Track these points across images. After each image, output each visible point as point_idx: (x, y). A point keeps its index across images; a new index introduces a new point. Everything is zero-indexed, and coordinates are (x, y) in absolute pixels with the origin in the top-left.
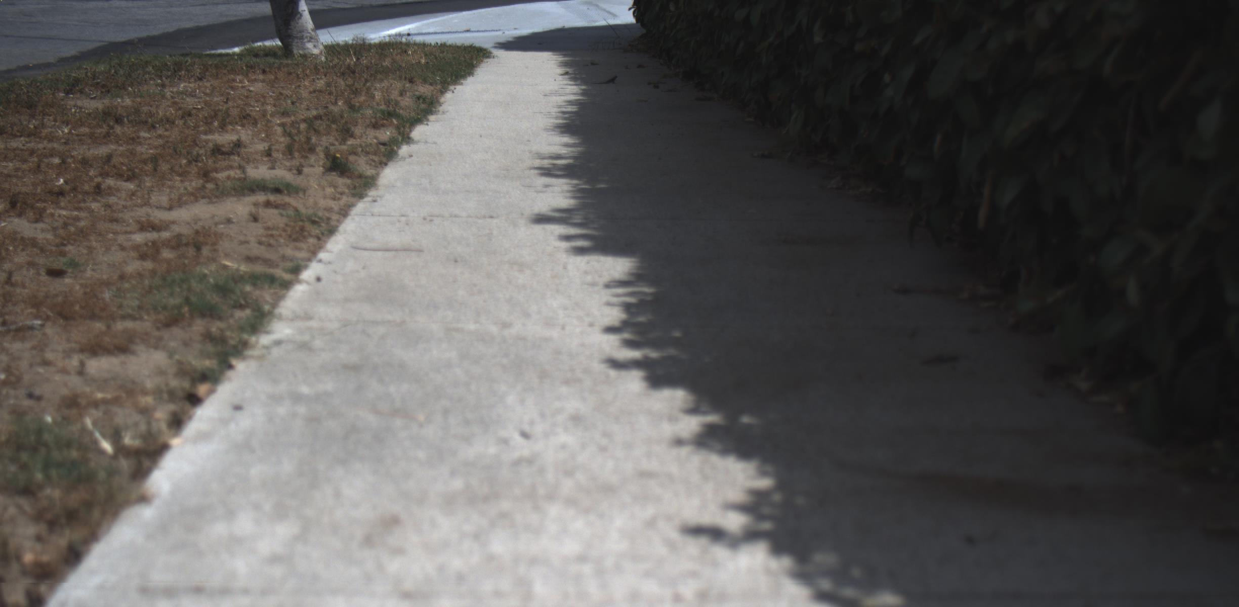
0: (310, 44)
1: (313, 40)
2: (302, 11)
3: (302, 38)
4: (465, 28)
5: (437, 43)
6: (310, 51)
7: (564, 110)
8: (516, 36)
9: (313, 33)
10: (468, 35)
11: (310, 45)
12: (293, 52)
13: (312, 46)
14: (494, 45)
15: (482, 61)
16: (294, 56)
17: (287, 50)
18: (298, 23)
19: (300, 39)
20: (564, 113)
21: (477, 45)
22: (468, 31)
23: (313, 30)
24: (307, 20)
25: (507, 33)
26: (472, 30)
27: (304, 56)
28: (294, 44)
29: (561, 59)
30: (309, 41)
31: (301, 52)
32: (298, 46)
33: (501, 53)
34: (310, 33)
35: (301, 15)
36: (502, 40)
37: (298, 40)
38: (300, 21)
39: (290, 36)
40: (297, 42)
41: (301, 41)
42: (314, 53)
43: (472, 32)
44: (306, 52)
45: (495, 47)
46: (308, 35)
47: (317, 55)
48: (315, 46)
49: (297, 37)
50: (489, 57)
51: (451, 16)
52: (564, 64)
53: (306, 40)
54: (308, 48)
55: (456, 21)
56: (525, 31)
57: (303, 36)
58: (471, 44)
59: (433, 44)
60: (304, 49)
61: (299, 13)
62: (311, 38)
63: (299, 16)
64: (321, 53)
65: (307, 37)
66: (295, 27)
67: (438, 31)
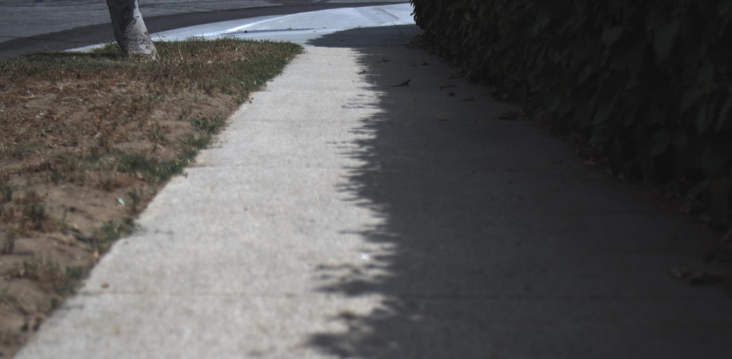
0: (143, 45)
1: (145, 42)
2: (136, 17)
3: (136, 40)
4: (288, 27)
5: (262, 41)
6: (142, 51)
7: (361, 137)
8: (324, 34)
9: (146, 36)
10: (288, 33)
11: (143, 47)
12: (128, 52)
13: (145, 47)
14: (306, 42)
15: (294, 57)
16: (128, 56)
17: (123, 51)
18: (132, 28)
19: (134, 41)
20: (361, 143)
21: (293, 42)
22: (290, 29)
23: (145, 34)
24: (141, 25)
25: (317, 31)
26: (293, 28)
27: (138, 56)
28: (129, 45)
29: (359, 55)
30: (142, 43)
31: (135, 52)
32: (132, 47)
33: (311, 49)
34: (142, 36)
35: (135, 21)
36: (313, 37)
37: (133, 42)
38: (134, 26)
39: (125, 39)
40: (132, 44)
41: (135, 42)
42: (146, 53)
43: (293, 30)
44: (139, 52)
45: (307, 43)
46: (142, 37)
47: (149, 55)
48: (147, 47)
49: (131, 40)
50: (300, 53)
51: (278, 18)
52: (362, 61)
53: (139, 42)
54: (141, 49)
55: (282, 22)
56: (331, 30)
57: (137, 39)
58: (288, 41)
59: (259, 41)
60: (138, 49)
61: (134, 18)
62: (144, 40)
63: (133, 21)
64: (153, 53)
65: (140, 40)
66: (130, 31)
67: (268, 29)
